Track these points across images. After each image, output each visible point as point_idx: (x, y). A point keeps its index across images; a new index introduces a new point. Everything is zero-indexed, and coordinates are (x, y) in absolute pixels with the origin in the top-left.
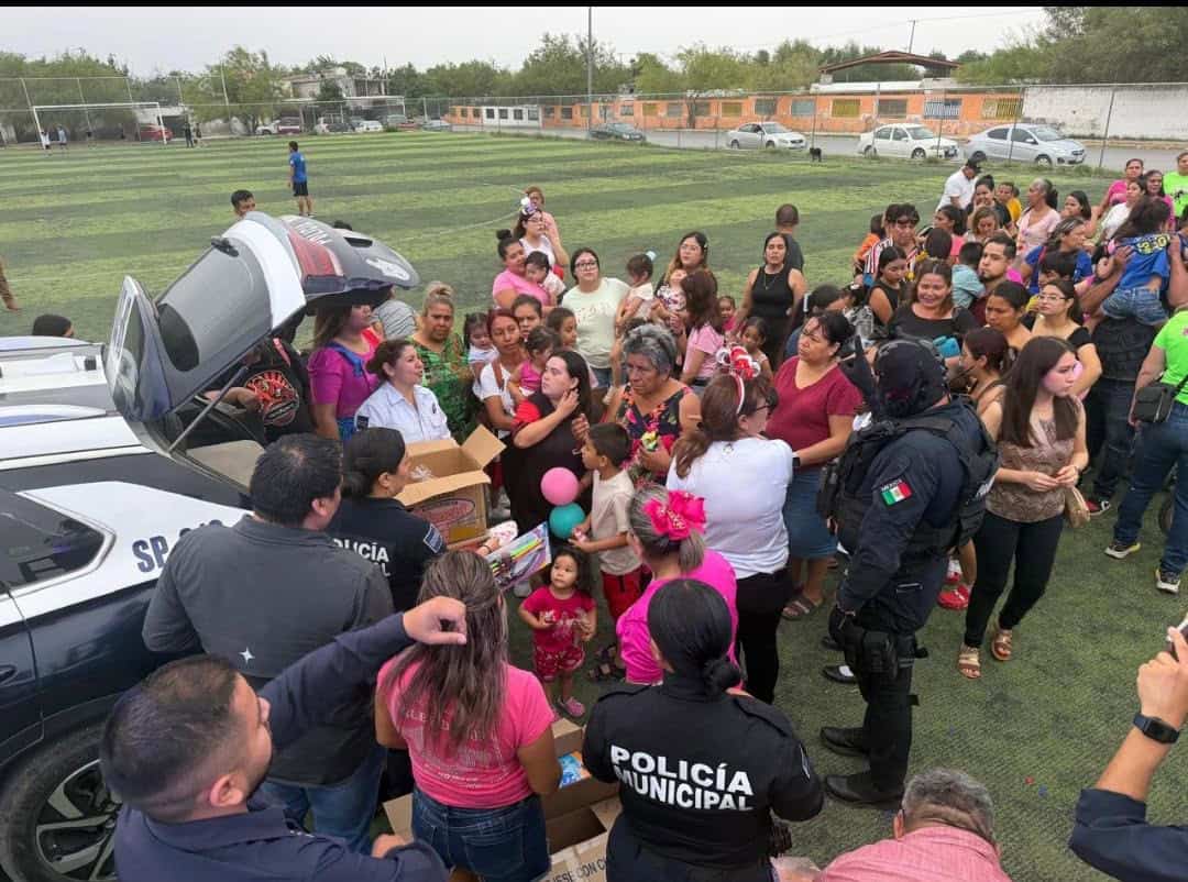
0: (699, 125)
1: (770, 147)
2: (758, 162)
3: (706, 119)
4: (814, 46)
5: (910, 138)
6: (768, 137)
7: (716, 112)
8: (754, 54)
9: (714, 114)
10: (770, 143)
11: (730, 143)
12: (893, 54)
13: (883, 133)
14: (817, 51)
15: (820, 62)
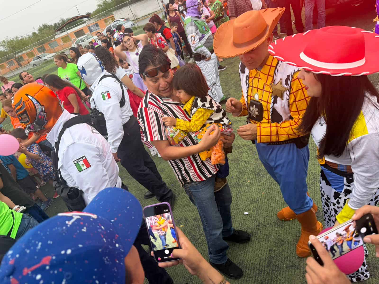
0: (23, 64)
1: (46, 61)
2: (42, 68)
3: (24, 62)
4: (49, 25)
5: (86, 40)
6: (44, 58)
7: (26, 58)
8: (31, 34)
9: (26, 59)
10: (45, 60)
11: (33, 66)
12: (74, 18)
13: (78, 42)
14: (51, 26)
15: (55, 29)
